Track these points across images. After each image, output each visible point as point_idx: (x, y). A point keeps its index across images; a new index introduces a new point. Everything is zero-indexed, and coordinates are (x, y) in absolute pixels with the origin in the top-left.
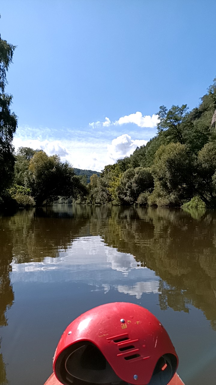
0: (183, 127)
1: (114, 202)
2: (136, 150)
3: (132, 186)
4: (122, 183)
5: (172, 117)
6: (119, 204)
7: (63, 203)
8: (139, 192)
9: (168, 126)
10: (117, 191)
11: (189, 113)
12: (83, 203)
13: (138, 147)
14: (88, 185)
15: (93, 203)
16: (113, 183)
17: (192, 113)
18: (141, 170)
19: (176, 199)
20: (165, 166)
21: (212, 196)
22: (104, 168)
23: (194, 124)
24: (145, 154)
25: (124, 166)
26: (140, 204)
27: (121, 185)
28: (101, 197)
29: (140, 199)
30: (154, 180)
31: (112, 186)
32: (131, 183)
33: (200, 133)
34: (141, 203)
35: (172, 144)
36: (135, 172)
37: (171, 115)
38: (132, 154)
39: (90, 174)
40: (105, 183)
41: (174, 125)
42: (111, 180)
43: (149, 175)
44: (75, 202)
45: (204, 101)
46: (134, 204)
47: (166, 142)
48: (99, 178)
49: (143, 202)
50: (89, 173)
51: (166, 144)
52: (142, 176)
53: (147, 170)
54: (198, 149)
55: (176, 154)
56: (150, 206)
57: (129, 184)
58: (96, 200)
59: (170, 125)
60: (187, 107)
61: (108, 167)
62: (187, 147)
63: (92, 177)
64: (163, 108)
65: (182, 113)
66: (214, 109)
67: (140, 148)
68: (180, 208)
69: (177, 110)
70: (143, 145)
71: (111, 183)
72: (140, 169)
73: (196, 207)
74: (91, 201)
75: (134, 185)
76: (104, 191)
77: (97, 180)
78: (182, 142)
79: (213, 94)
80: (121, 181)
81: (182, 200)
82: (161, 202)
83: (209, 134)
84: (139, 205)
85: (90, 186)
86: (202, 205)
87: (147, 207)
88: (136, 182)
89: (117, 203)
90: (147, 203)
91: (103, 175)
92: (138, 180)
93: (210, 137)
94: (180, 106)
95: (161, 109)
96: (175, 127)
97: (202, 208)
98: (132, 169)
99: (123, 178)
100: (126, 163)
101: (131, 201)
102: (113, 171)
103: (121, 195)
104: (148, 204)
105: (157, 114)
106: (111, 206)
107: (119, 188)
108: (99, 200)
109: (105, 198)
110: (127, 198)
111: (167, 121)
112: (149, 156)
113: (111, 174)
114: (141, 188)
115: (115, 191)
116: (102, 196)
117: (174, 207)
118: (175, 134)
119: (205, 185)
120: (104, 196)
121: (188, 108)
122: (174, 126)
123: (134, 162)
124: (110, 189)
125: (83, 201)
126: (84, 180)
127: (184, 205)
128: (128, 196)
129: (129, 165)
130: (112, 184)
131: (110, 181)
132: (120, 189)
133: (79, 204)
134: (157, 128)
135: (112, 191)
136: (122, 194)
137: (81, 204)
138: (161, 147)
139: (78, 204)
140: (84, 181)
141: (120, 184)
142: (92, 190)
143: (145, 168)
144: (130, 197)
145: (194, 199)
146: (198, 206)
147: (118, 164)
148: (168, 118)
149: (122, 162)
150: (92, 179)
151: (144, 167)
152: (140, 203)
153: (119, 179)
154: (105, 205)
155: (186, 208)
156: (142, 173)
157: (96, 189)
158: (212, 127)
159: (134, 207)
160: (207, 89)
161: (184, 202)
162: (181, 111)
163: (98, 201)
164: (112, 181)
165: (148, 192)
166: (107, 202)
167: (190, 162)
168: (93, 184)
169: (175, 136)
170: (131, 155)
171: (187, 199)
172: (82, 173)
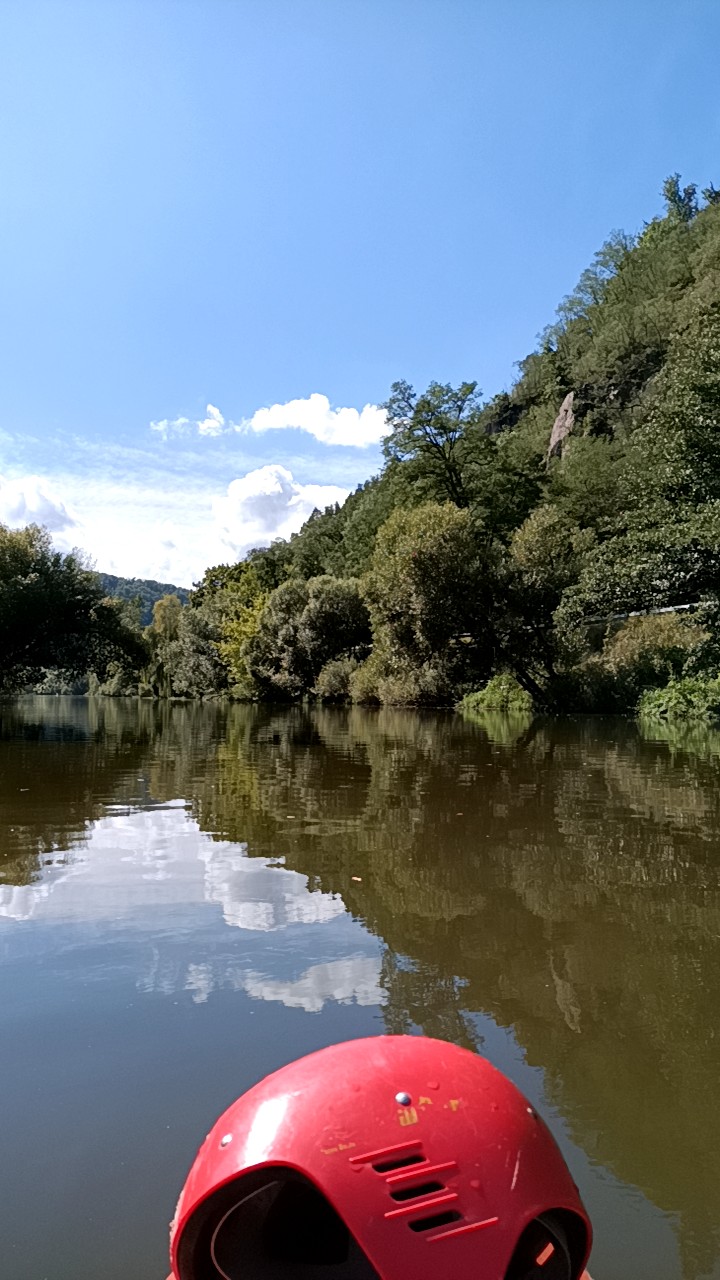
0: (465, 451)
1: (239, 690)
2: (311, 519)
3: (298, 636)
4: (265, 627)
5: (430, 421)
6: (254, 695)
7: (53, 693)
8: (321, 657)
9: (415, 447)
10: (246, 653)
11: (482, 407)
12: (127, 693)
13: (316, 510)
14: (146, 631)
15: (161, 693)
16: (234, 625)
17: (491, 408)
18: (327, 587)
19: (440, 683)
20: (409, 575)
21: (551, 671)
22: (205, 576)
23: (498, 442)
24: (343, 533)
25: (273, 571)
26: (323, 696)
27: (261, 634)
28: (193, 672)
29: (324, 682)
30: (371, 620)
31: (231, 637)
32: (296, 629)
33: (516, 474)
34: (327, 695)
35: (431, 507)
36: (310, 591)
37: (427, 413)
38: (297, 530)
39: (152, 595)
40: (207, 624)
41: (437, 445)
42: (227, 615)
43: (355, 603)
44: (97, 687)
45: (526, 375)
46: (306, 699)
47: (412, 499)
48: (188, 609)
49: (336, 692)
50: (149, 590)
51: (410, 506)
52: (331, 606)
53: (348, 587)
54: (509, 522)
55: (443, 536)
56: (359, 703)
57: (288, 629)
58: (172, 681)
59: (424, 443)
60: (476, 390)
61: (215, 573)
62: (478, 517)
63: (161, 605)
64: (402, 390)
65: (461, 409)
66: (557, 400)
67: (324, 514)
68: (453, 712)
69: (446, 398)
70: (334, 503)
71: (228, 626)
72: (325, 582)
73: (502, 706)
74: (154, 687)
75: (305, 634)
76: (204, 653)
77: (177, 614)
78: (462, 501)
79: (555, 354)
80: (262, 619)
81: (459, 686)
82: (390, 689)
83: (544, 479)
84: (321, 700)
85: (153, 635)
86: (521, 703)
87: (346, 706)
88: (312, 625)
89: (247, 693)
90: (347, 695)
91: (201, 600)
92: (318, 618)
93: (545, 488)
94: (456, 387)
95: (396, 391)
96: (439, 452)
97: (520, 709)
98: (299, 581)
99: (270, 611)
100: (278, 560)
101: (293, 688)
102: (235, 588)
103: (261, 668)
104: (351, 697)
105: (381, 408)
106: (227, 703)
107: (254, 644)
108: (184, 684)
109: (205, 676)
110: (281, 678)
111: (416, 433)
112: (356, 539)
113: (228, 596)
114: (328, 644)
115: (241, 654)
116: (197, 668)
117: (434, 706)
118: (438, 475)
119: (531, 637)
120: (204, 670)
121: (481, 394)
122: (436, 449)
123: (306, 558)
124: (223, 645)
125: (125, 687)
126: (132, 615)
127: (465, 700)
128: (286, 669)
129: (289, 568)
130: (232, 631)
131: (224, 619)
132: (258, 647)
133: (113, 696)
134: (383, 453)
135: (232, 654)
136: (263, 665)
137: (120, 695)
138: (395, 513)
139: (109, 695)
140: (131, 618)
141: (257, 630)
142: (161, 648)
143: (340, 581)
144: (290, 673)
145: (495, 682)
146: (509, 706)
147: (252, 564)
148: (419, 422)
149: (266, 559)
150: (162, 612)
151: (337, 578)
152: (324, 693)
153: (255, 613)
154: (204, 699)
155: (471, 710)
156: (334, 597)
157: (174, 644)
158: (552, 456)
159: (306, 706)
160: (537, 336)
161: (464, 691)
162: (459, 403)
163: (180, 685)
164: (232, 620)
165: (352, 659)
166: (212, 689)
167: (485, 567)
168: (165, 630)
169: (441, 481)
170: (293, 535)
171: (475, 683)
172: (124, 591)
